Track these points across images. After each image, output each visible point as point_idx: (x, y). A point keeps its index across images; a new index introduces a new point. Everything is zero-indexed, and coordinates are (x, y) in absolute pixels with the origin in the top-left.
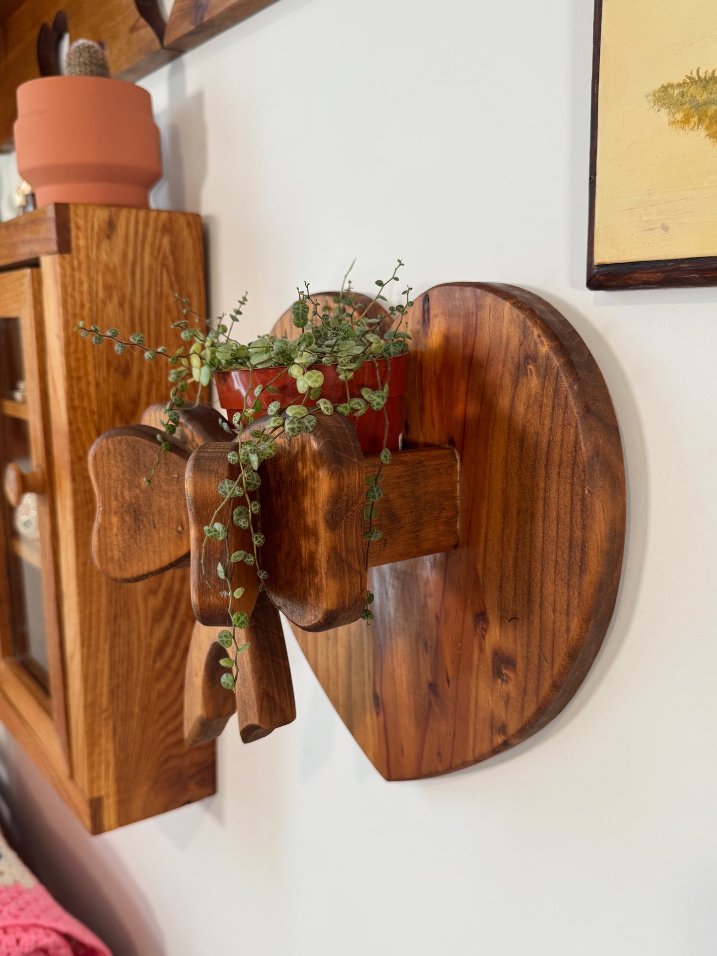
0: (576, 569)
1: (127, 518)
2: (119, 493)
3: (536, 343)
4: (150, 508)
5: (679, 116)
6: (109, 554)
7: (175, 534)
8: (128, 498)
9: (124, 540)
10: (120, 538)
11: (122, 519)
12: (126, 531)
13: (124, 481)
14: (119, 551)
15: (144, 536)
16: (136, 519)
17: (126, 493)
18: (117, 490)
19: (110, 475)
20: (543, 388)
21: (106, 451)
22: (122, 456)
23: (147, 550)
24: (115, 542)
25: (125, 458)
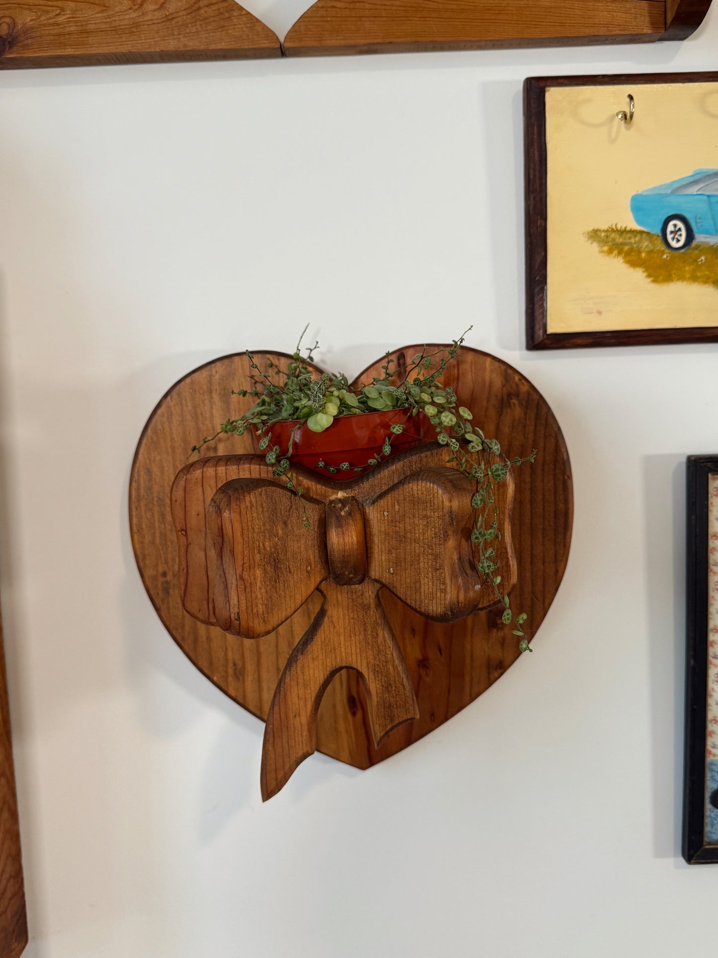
1: (269, 568)
2: (261, 545)
3: (517, 385)
4: (286, 555)
5: (606, 248)
6: (255, 611)
7: (305, 574)
8: (268, 549)
9: (266, 592)
10: (263, 590)
11: (265, 572)
12: (268, 583)
13: (264, 532)
14: (262, 605)
15: (282, 584)
16: (276, 568)
17: (267, 544)
18: (259, 542)
19: (253, 529)
21: (249, 505)
22: (262, 507)
23: (285, 597)
24: (259, 596)
25: (265, 509)
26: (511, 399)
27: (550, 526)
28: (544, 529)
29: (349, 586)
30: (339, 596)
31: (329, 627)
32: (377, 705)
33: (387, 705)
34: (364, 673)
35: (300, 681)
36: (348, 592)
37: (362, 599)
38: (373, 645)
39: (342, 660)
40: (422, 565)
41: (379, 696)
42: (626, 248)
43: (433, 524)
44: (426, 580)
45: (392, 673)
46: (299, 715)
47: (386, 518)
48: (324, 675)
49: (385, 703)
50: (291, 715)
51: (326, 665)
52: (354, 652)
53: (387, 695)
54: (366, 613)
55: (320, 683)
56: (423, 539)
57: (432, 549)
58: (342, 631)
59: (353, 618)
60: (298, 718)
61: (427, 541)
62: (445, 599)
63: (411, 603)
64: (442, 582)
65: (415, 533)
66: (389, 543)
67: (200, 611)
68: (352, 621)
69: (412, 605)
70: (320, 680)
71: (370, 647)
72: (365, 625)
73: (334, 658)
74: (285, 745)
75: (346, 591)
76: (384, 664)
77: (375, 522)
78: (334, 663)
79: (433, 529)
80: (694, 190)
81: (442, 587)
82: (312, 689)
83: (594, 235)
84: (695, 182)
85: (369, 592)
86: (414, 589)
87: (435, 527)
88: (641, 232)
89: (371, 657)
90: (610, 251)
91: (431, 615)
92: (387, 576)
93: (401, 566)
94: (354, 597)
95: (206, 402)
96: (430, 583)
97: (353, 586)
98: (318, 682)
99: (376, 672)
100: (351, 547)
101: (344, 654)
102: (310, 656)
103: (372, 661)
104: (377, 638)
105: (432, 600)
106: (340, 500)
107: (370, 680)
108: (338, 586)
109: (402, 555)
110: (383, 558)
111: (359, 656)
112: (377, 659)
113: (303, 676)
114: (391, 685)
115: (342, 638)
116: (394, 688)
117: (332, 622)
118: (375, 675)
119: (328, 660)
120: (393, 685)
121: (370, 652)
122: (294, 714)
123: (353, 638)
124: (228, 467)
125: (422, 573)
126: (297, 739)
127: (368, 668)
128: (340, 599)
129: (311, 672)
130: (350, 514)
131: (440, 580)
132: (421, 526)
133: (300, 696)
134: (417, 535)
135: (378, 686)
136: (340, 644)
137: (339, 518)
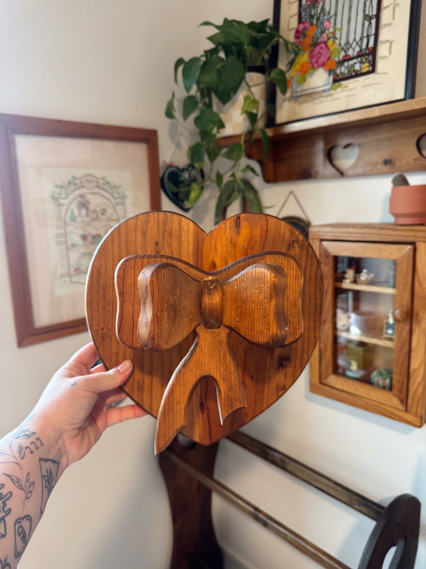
0: (318, 314)
1: (171, 313)
2: (168, 299)
3: (297, 236)
4: (180, 307)
6: (162, 335)
7: (189, 319)
8: (171, 302)
9: (169, 326)
10: (167, 325)
11: (169, 314)
12: (170, 321)
13: (170, 292)
14: (166, 333)
15: (177, 323)
16: (175, 313)
17: (171, 299)
18: (167, 297)
19: (164, 289)
20: (301, 252)
21: (163, 275)
22: (170, 278)
23: (178, 330)
24: (165, 328)
25: (171, 279)
26: (294, 243)
27: (312, 312)
28: (309, 313)
29: (212, 330)
30: (206, 335)
31: (200, 352)
32: (224, 399)
33: (230, 399)
34: (218, 380)
35: (182, 383)
36: (211, 333)
37: (219, 337)
38: (223, 363)
39: (206, 372)
40: (256, 315)
41: (225, 393)
43: (263, 292)
44: (258, 324)
45: (233, 380)
46: (180, 403)
47: (236, 290)
48: (195, 379)
49: (228, 398)
50: (175, 403)
51: (197, 374)
52: (213, 367)
53: (230, 393)
54: (221, 345)
55: (193, 384)
56: (257, 301)
57: (263, 306)
58: (207, 355)
59: (213, 348)
60: (179, 405)
61: (260, 301)
62: (269, 334)
63: (248, 338)
64: (268, 324)
65: (252, 298)
66: (236, 305)
67: (127, 340)
68: (212, 349)
69: (248, 339)
70: (193, 383)
71: (222, 365)
72: (220, 352)
73: (201, 370)
74: (171, 420)
75: (210, 332)
76: (229, 375)
77: (229, 294)
78: (201, 373)
79: (264, 295)
81: (268, 327)
82: (188, 388)
85: (223, 333)
86: (250, 330)
87: (265, 293)
89: (222, 370)
91: (260, 343)
92: (235, 323)
93: (243, 317)
94: (215, 336)
95: (133, 235)
96: (261, 325)
97: (214, 330)
98: (192, 384)
99: (224, 380)
100: (215, 306)
101: (207, 368)
102: (188, 369)
103: (223, 373)
104: (226, 360)
105: (261, 335)
106: (210, 281)
107: (221, 384)
108: (206, 329)
109: (244, 310)
110: (233, 313)
111: (215, 369)
112: (225, 372)
113: (184, 380)
114: (232, 387)
115: (207, 359)
116: (234, 389)
117: (201, 349)
118: (224, 381)
119: (198, 371)
120: (234, 387)
121: (222, 368)
122: (177, 402)
123: (213, 359)
124: (149, 259)
125: (256, 320)
126: (177, 417)
127: (220, 377)
128: (206, 336)
129: (188, 378)
130: (215, 288)
131: (266, 323)
132: (257, 293)
133: (181, 391)
134: (254, 299)
135: (225, 387)
136: (205, 362)
137: (209, 290)
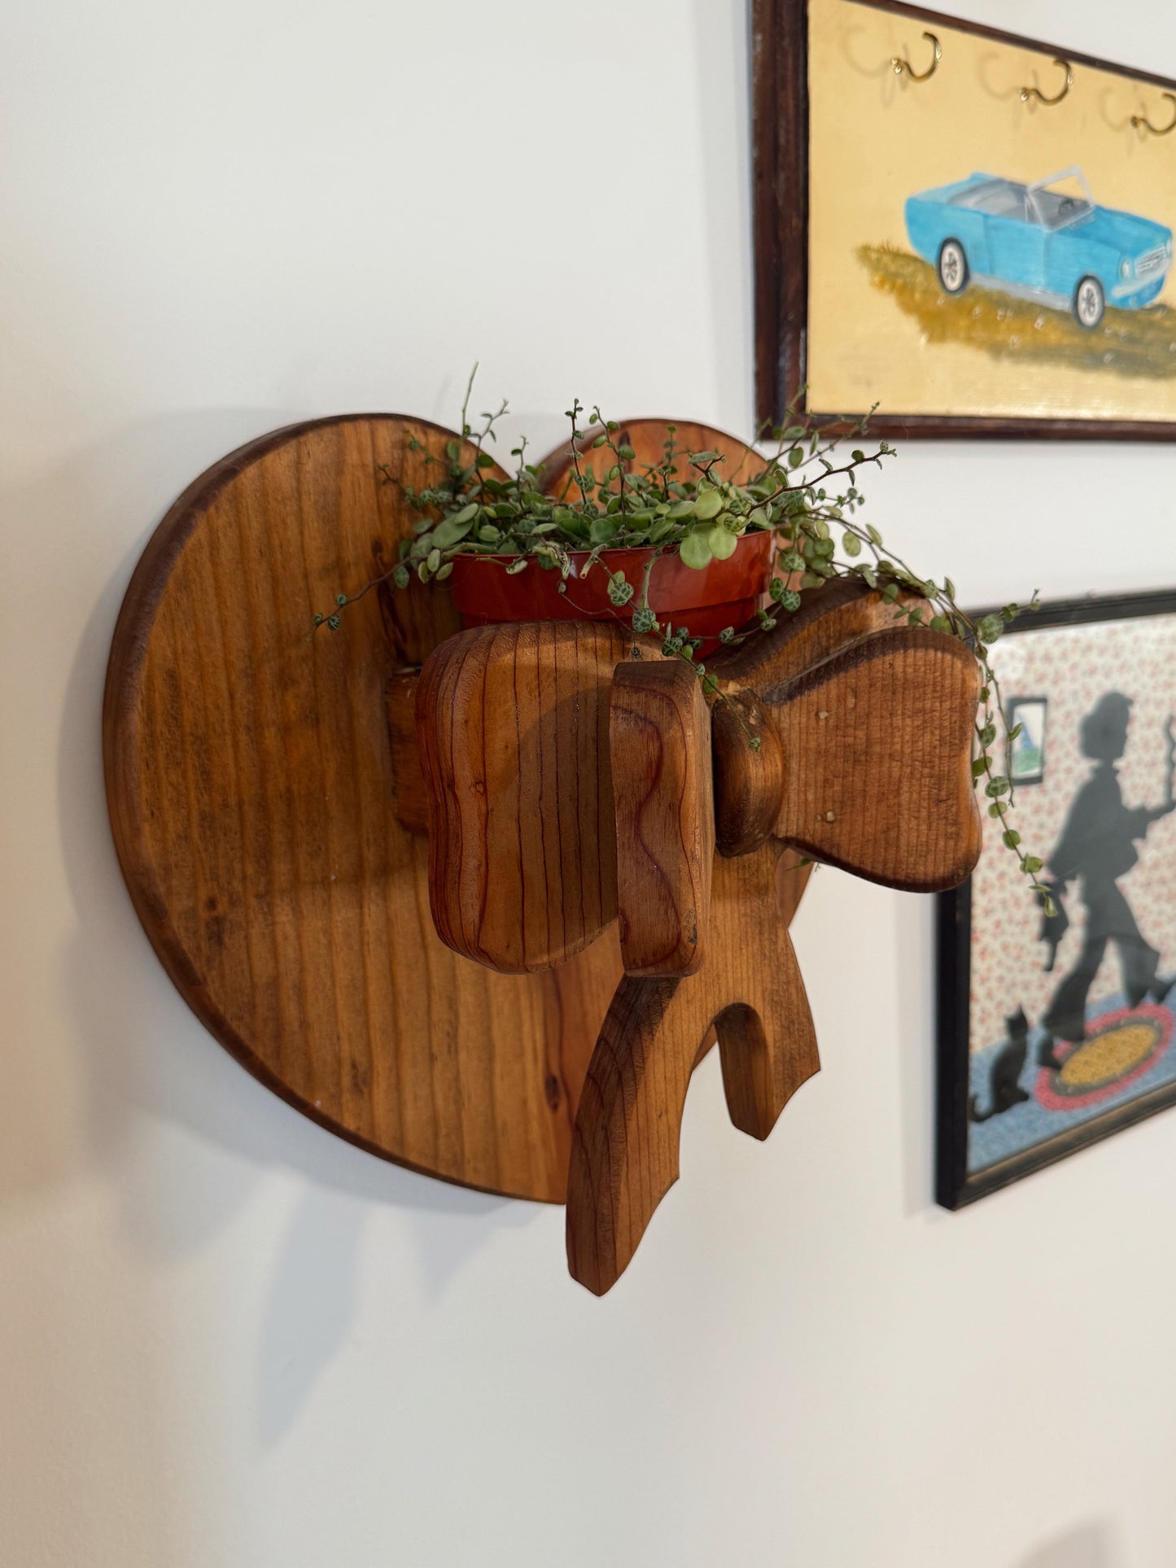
5: (877, 278)
29: (739, 858)
30: (726, 877)
31: (711, 937)
32: (775, 1062)
33: (787, 1058)
34: (757, 1011)
35: (669, 1047)
36: (738, 868)
37: (758, 877)
38: (771, 957)
39: (728, 995)
40: (905, 797)
41: (777, 1044)
42: (900, 282)
43: (937, 722)
44: (914, 823)
45: (796, 1002)
46: (667, 1112)
47: (822, 723)
48: (703, 1026)
49: (784, 1055)
50: (654, 1115)
51: (707, 1009)
52: (745, 976)
53: (788, 1041)
54: (763, 901)
55: (697, 1045)
56: (912, 752)
57: (932, 768)
58: (729, 941)
59: (745, 915)
60: (664, 1118)
61: (920, 754)
62: (955, 851)
63: (873, 868)
64: (951, 822)
65: (893, 744)
66: (825, 768)
67: (508, 946)
68: (743, 920)
69: (875, 871)
70: (697, 1039)
71: (766, 962)
72: (761, 924)
73: (717, 992)
74: (645, 1173)
75: (735, 867)
76: (785, 987)
77: (795, 735)
78: (717, 1003)
79: (937, 732)
80: (970, 202)
81: (953, 829)
82: (686, 1057)
83: (865, 252)
84: (972, 191)
86: (883, 842)
87: (941, 727)
88: (915, 260)
89: (769, 979)
90: (882, 284)
92: (818, 826)
93: (853, 806)
94: (747, 876)
96: (924, 827)
97: (746, 856)
98: (695, 1043)
99: (774, 1004)
101: (731, 982)
102: (683, 999)
103: (769, 986)
104: (776, 943)
105: (925, 856)
106: (731, 699)
107: (767, 1021)
108: (725, 860)
109: (859, 785)
110: (811, 797)
111: (752, 980)
112: (776, 981)
113: (673, 1037)
114: (792, 1022)
115: (729, 954)
116: (796, 1026)
117: (716, 927)
118: (772, 1010)
119: (709, 998)
120: (796, 1022)
121: (767, 971)
122: (659, 1113)
123: (744, 951)
124: (558, 645)
125: (905, 813)
126: (662, 1158)
127: (764, 999)
128: (727, 882)
129: (685, 1027)
130: (762, 721)
131: (946, 818)
132: (908, 729)
133: (668, 1075)
134: (898, 747)
135: (777, 1028)
136: (726, 966)
137: (750, 731)
